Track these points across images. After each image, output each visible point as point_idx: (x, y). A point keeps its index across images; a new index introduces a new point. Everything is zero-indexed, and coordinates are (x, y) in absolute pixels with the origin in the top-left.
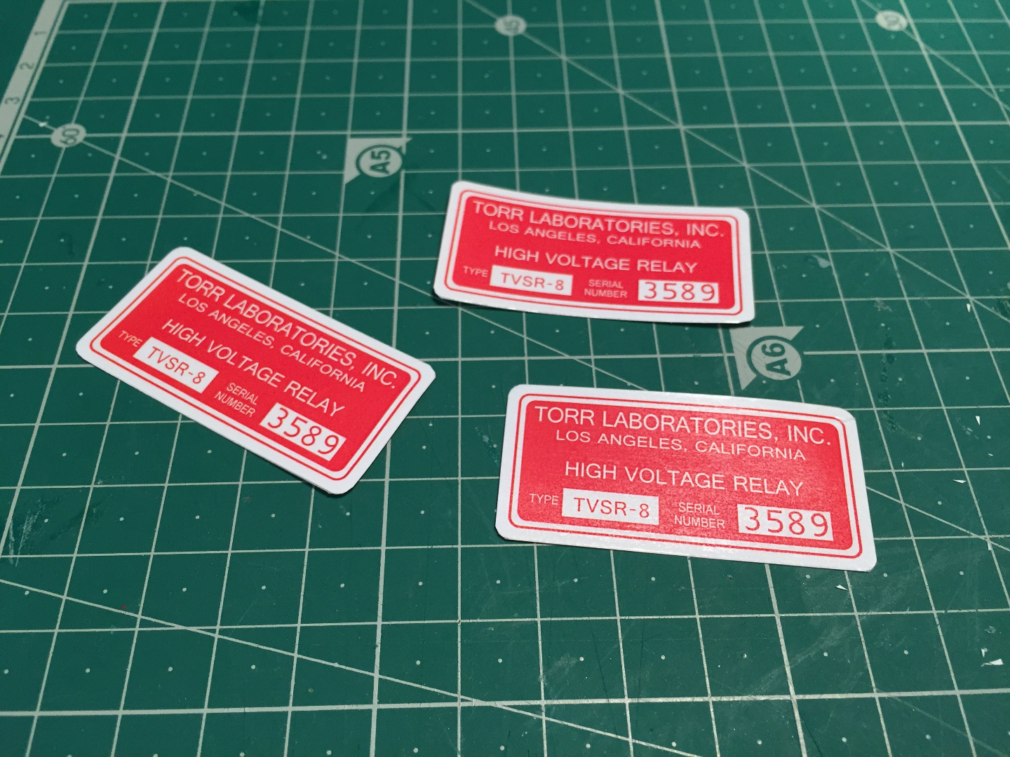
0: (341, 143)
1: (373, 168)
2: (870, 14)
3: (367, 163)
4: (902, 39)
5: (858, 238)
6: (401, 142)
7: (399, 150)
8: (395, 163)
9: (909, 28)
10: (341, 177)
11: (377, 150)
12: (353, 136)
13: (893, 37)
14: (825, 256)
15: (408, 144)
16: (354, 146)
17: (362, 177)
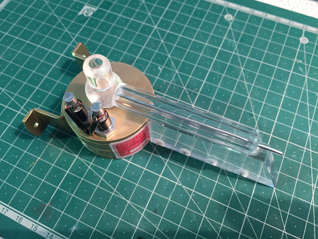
0: (83, 5)
1: (86, 14)
2: (225, 13)
3: (86, 12)
4: (227, 23)
5: (172, 67)
6: (95, 10)
7: (93, 11)
8: (91, 14)
9: (231, 21)
10: (78, 13)
11: (89, 10)
12: (87, 5)
13: (225, 22)
14: (161, 67)
15: (96, 11)
16: (86, 7)
17: (82, 15)
